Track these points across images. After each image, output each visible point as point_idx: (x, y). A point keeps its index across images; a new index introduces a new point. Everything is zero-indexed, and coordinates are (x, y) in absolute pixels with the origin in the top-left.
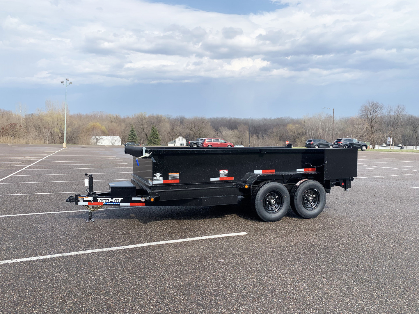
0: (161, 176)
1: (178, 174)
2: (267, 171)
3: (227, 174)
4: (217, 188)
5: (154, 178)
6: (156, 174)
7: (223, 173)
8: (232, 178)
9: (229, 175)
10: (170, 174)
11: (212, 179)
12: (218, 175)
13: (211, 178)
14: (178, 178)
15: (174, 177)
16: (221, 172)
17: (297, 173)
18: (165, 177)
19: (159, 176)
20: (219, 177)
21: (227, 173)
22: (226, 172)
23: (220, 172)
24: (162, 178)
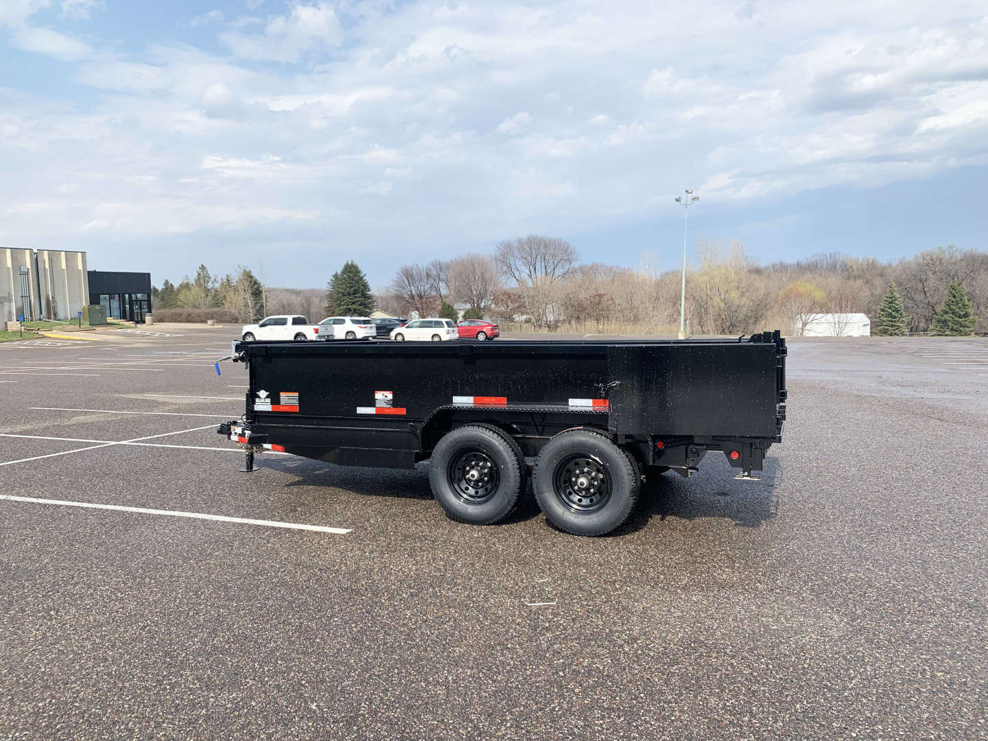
0: (267, 397)
1: (297, 394)
2: (487, 399)
3: (391, 400)
4: (373, 431)
5: (257, 400)
6: (259, 391)
7: (383, 397)
8: (403, 411)
9: (395, 403)
10: (282, 394)
11: (361, 410)
12: (371, 402)
13: (358, 408)
14: (296, 402)
15: (289, 399)
16: (379, 395)
17: (571, 409)
18: (275, 400)
19: (265, 396)
20: (375, 406)
21: (391, 398)
22: (390, 396)
23: (376, 394)
24: (269, 400)
